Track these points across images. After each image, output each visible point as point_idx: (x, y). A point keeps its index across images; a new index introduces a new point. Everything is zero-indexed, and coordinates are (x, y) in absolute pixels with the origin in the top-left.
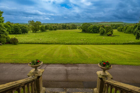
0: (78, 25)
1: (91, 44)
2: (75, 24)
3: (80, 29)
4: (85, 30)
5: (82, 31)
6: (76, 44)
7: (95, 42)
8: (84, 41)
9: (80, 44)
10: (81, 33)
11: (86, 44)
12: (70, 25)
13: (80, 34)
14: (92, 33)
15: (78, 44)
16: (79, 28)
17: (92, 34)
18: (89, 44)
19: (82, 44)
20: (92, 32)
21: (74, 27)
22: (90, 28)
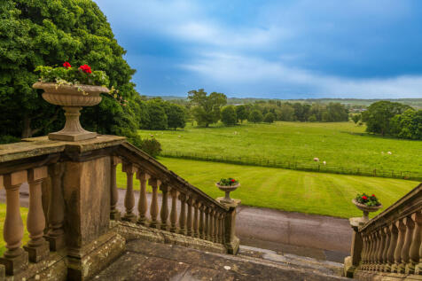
0: (354, 107)
1: (394, 177)
2: (342, 103)
3: (359, 121)
4: (382, 125)
5: (367, 130)
6: (338, 173)
7: (413, 170)
8: (368, 166)
9: (351, 174)
10: (362, 135)
11: (374, 175)
12: (324, 107)
13: (359, 138)
14: (409, 139)
15: (344, 173)
16: (356, 120)
17: (406, 142)
18: (384, 177)
19: (358, 174)
20: (410, 135)
21: (336, 114)
22: (400, 119)
